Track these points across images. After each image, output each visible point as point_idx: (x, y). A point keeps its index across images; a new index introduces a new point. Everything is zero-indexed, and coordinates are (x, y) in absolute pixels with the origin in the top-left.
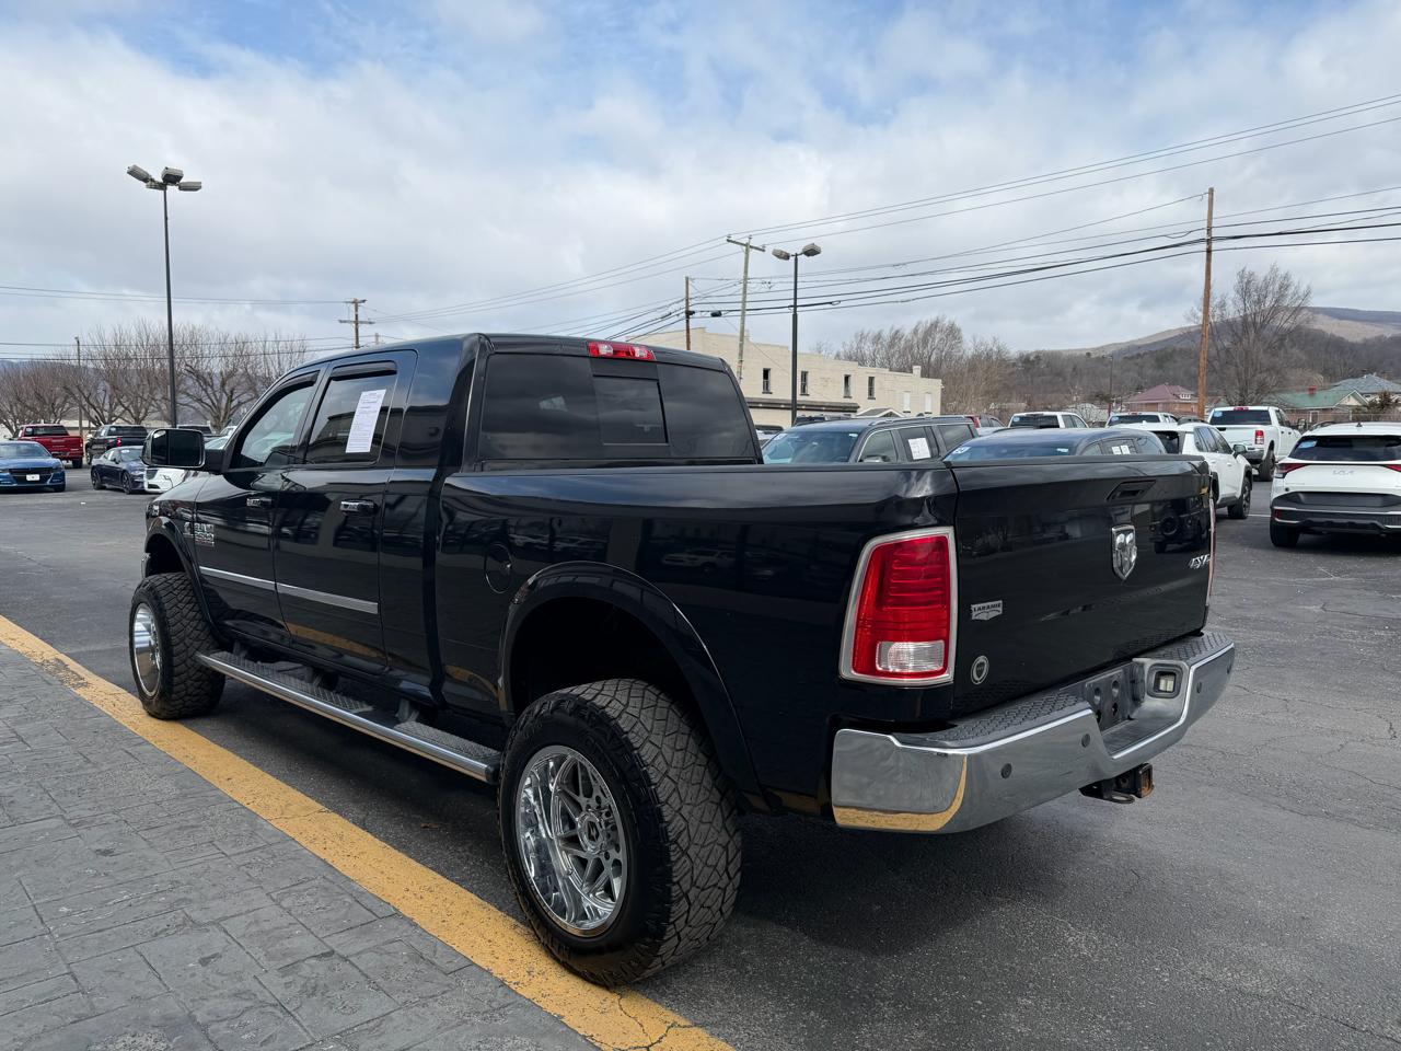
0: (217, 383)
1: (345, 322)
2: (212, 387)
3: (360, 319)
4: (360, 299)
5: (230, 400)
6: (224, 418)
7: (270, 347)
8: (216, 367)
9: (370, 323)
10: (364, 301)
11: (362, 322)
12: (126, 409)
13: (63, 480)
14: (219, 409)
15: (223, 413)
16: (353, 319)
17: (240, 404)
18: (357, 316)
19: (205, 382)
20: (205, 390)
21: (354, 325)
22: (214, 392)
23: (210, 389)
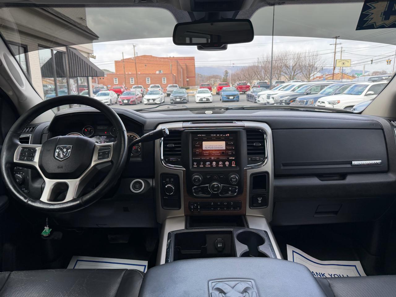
0: (291, 68)
1: (332, 44)
2: (290, 69)
4: (337, 36)
5: (294, 73)
6: (292, 78)
7: (307, 55)
8: (291, 63)
9: (340, 44)
11: (334, 44)
12: (268, 77)
13: (239, 98)
14: (291, 75)
15: (292, 77)
17: (297, 74)
18: (336, 42)
19: (288, 68)
20: (288, 70)
21: (335, 45)
22: (290, 70)
23: (289, 70)
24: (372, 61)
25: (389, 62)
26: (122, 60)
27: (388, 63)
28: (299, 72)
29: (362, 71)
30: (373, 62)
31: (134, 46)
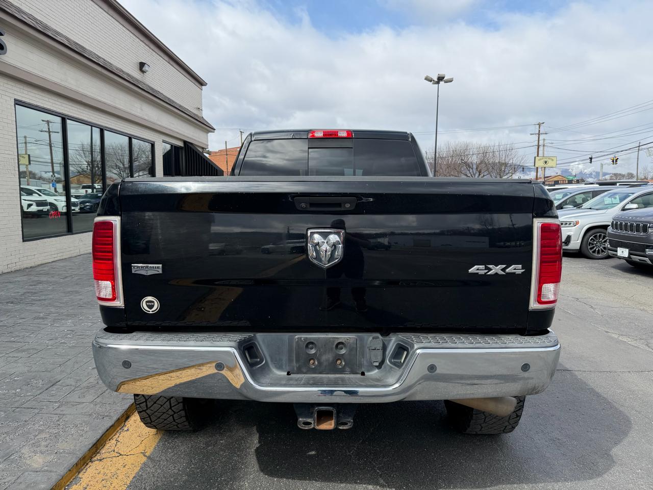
0: (475, 167)
1: (534, 134)
2: (472, 169)
3: (541, 132)
4: (541, 122)
7: (496, 148)
8: (475, 160)
9: (546, 134)
10: (543, 123)
11: (536, 134)
16: (538, 132)
17: (484, 176)
18: (539, 130)
19: (469, 167)
20: (469, 171)
21: (538, 135)
22: (473, 172)
23: (471, 171)
24: (591, 159)
25: (615, 161)
26: (221, 151)
27: (613, 161)
28: (485, 174)
29: (599, 173)
30: (593, 160)
31: (241, 132)
